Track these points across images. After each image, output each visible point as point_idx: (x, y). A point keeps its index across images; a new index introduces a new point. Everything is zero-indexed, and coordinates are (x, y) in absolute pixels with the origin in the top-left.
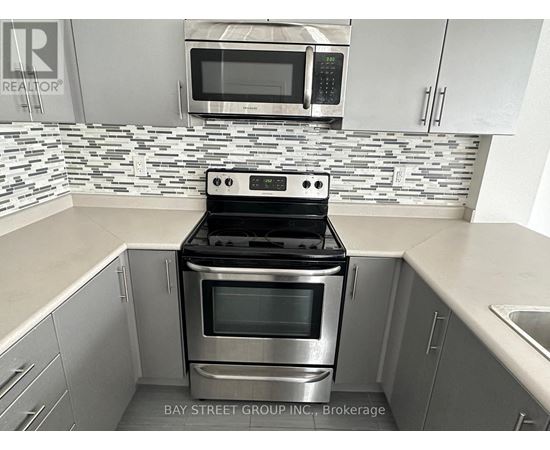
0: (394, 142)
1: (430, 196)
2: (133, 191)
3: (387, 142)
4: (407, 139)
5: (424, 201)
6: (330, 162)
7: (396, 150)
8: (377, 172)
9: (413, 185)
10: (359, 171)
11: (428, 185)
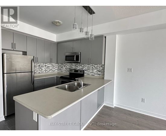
0: (93, 66)
1: (99, 75)
2: (63, 72)
3: (92, 66)
4: (95, 65)
5: (98, 75)
6: (85, 69)
7: (93, 67)
8: (91, 70)
9: (96, 73)
10: (88, 70)
11: (99, 73)
